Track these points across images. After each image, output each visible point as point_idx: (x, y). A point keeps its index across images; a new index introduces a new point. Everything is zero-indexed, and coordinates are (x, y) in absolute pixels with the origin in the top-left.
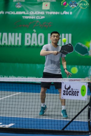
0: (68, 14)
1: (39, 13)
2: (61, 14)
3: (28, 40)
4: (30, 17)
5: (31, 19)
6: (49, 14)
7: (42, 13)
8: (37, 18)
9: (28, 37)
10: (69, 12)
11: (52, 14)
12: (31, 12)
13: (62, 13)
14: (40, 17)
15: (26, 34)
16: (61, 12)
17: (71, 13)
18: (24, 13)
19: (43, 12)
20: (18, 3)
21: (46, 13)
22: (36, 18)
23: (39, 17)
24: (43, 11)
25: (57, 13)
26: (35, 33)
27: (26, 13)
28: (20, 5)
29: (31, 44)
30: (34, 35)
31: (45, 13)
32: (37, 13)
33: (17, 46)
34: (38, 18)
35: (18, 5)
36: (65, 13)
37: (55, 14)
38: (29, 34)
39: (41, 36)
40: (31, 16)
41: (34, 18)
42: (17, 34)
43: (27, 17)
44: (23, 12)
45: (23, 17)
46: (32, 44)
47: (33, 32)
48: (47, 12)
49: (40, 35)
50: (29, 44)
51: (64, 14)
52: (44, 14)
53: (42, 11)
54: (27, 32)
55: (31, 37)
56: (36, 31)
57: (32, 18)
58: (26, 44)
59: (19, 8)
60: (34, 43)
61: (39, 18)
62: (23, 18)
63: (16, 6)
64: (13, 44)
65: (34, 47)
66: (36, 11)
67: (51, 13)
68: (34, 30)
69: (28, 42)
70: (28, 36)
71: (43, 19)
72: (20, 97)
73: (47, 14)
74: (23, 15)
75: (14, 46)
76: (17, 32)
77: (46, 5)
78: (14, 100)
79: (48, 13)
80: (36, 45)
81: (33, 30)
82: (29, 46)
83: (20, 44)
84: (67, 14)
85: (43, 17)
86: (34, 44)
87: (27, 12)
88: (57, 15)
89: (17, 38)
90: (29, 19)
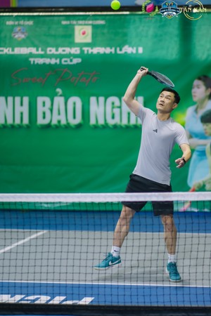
0: (134, 52)
1: (68, 50)
2: (118, 52)
3: (44, 113)
4: (47, 61)
5: (50, 64)
6: (90, 52)
7: (75, 51)
8: (63, 63)
9: (44, 106)
10: (135, 48)
11: (98, 53)
12: (49, 49)
13: (121, 50)
14: (71, 61)
15: (40, 100)
16: (118, 49)
17: (141, 50)
18: (33, 50)
19: (76, 49)
20: (18, 29)
21: (84, 51)
22: (60, 61)
23: (69, 60)
24: (77, 47)
25: (108, 50)
26: (61, 96)
27: (37, 50)
28: (23, 33)
29: (51, 121)
30: (59, 101)
31: (82, 51)
32: (64, 51)
33: (20, 127)
34: (66, 63)
35: (17, 32)
36: (128, 49)
37: (105, 54)
38: (47, 100)
39: (75, 104)
40: (51, 59)
41: (58, 61)
42: (18, 99)
43: (40, 61)
44: (29, 49)
45: (32, 60)
46: (54, 122)
47: (56, 94)
48: (85, 49)
49: (72, 100)
50: (46, 122)
51: (126, 53)
52: (78, 52)
53: (74, 47)
54: (42, 96)
55: (52, 105)
56: (63, 92)
57: (53, 61)
58: (41, 121)
59: (20, 39)
60: (59, 118)
61: (69, 63)
62: (32, 63)
63: (13, 35)
64: (10, 121)
65: (58, 127)
66: (62, 47)
67: (96, 50)
68: (59, 90)
69: (44, 117)
70: (44, 103)
71: (77, 64)
72: (46, 242)
73: (86, 52)
74: (31, 55)
75: (13, 126)
76: (18, 95)
77: (84, 33)
78: (33, 249)
79: (88, 51)
80: (64, 122)
81: (55, 89)
82: (48, 126)
83: (26, 121)
84: (132, 53)
85: (76, 61)
86: (59, 122)
87: (40, 49)
88: (108, 54)
89: (18, 109)
90: (44, 64)
